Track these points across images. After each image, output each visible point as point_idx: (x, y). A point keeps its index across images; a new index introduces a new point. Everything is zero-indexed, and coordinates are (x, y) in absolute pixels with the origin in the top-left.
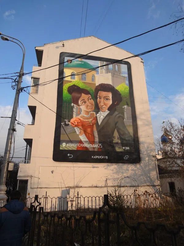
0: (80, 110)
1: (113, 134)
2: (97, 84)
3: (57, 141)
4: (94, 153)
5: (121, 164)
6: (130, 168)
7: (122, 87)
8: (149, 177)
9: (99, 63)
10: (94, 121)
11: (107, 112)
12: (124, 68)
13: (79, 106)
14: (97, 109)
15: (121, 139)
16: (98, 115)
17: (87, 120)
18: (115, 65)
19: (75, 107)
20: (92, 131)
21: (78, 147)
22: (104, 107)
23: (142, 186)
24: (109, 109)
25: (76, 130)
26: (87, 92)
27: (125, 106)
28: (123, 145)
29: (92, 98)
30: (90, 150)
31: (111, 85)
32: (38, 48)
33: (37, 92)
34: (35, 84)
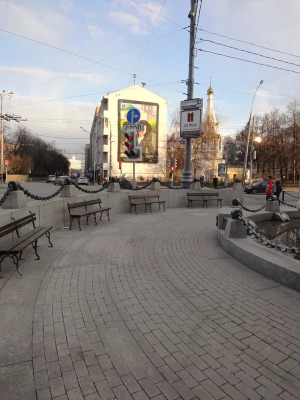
1: (145, 149)
3: (119, 154)
5: (148, 164)
6: (152, 166)
7: (152, 122)
9: (141, 106)
11: (143, 137)
12: (155, 108)
15: (149, 151)
16: (138, 139)
18: (150, 107)
22: (142, 134)
28: (150, 154)
31: (147, 121)
32: (106, 97)
33: (107, 126)
34: (106, 121)
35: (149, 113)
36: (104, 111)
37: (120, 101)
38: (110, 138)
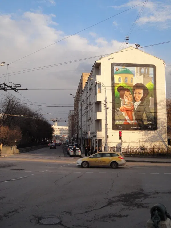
0: (125, 102)
1: (143, 115)
2: (134, 84)
3: (114, 120)
4: (133, 125)
5: (146, 131)
6: (152, 133)
7: (149, 85)
8: (162, 137)
9: (136, 69)
10: (132, 108)
11: (140, 102)
12: (151, 70)
13: (124, 99)
14: (134, 100)
15: (147, 117)
16: (134, 104)
17: (128, 108)
18: (145, 69)
19: (122, 100)
20: (132, 114)
21: (124, 123)
22: (138, 99)
23: (157, 142)
24: (141, 100)
25: (123, 113)
26: (128, 90)
27: (151, 97)
28: (148, 120)
29: (131, 94)
30: (131, 124)
31: (142, 84)
32: (98, 62)
33: (100, 92)
34: (99, 87)
35: (145, 75)
36: (97, 76)
37: (113, 65)
38: (106, 105)
